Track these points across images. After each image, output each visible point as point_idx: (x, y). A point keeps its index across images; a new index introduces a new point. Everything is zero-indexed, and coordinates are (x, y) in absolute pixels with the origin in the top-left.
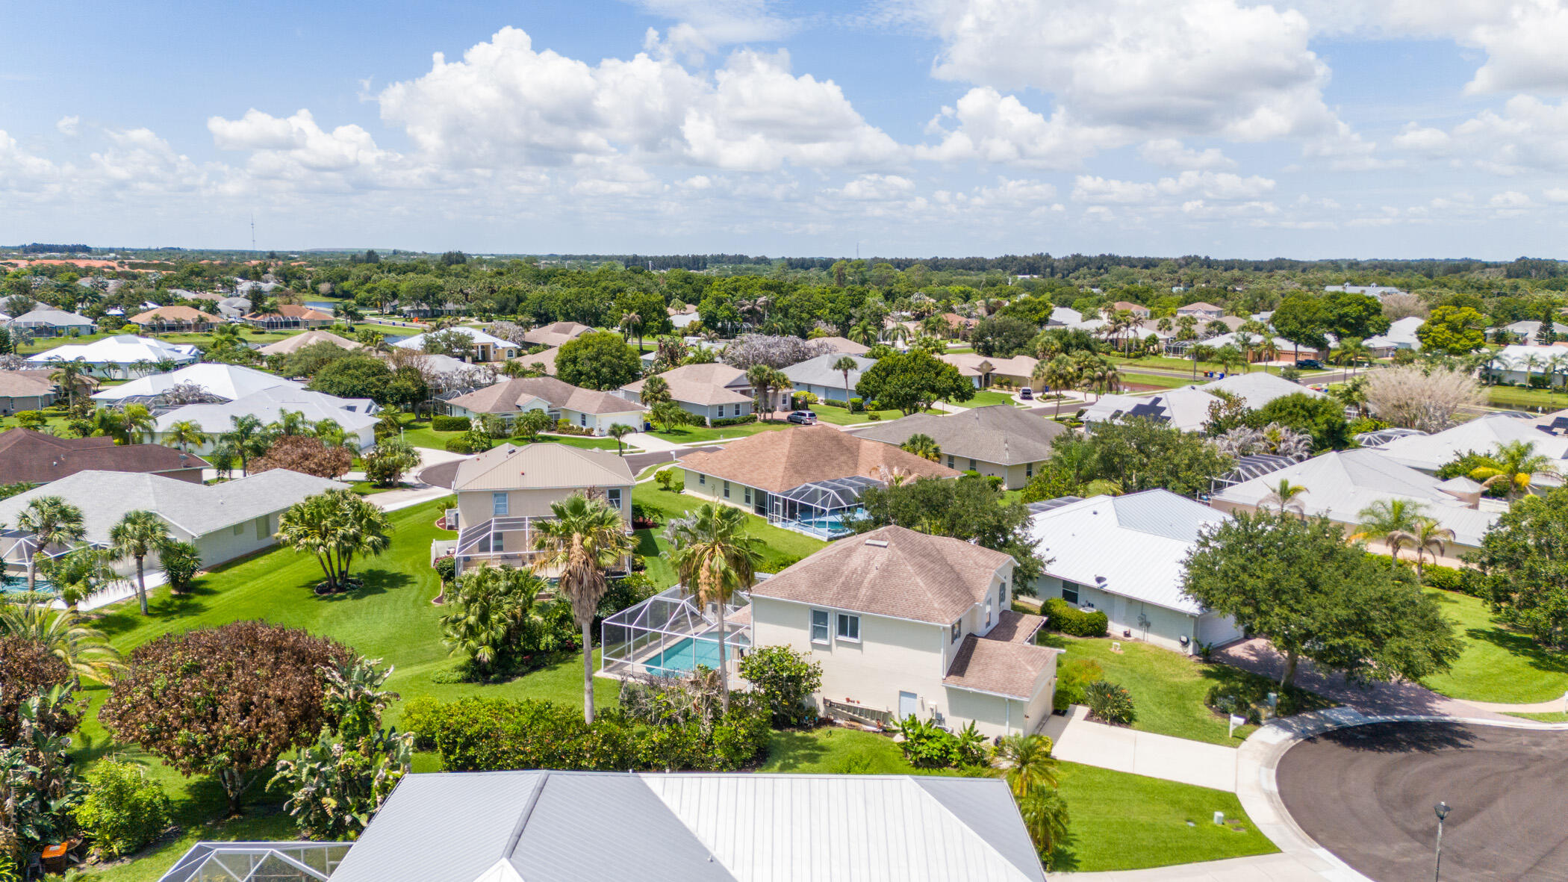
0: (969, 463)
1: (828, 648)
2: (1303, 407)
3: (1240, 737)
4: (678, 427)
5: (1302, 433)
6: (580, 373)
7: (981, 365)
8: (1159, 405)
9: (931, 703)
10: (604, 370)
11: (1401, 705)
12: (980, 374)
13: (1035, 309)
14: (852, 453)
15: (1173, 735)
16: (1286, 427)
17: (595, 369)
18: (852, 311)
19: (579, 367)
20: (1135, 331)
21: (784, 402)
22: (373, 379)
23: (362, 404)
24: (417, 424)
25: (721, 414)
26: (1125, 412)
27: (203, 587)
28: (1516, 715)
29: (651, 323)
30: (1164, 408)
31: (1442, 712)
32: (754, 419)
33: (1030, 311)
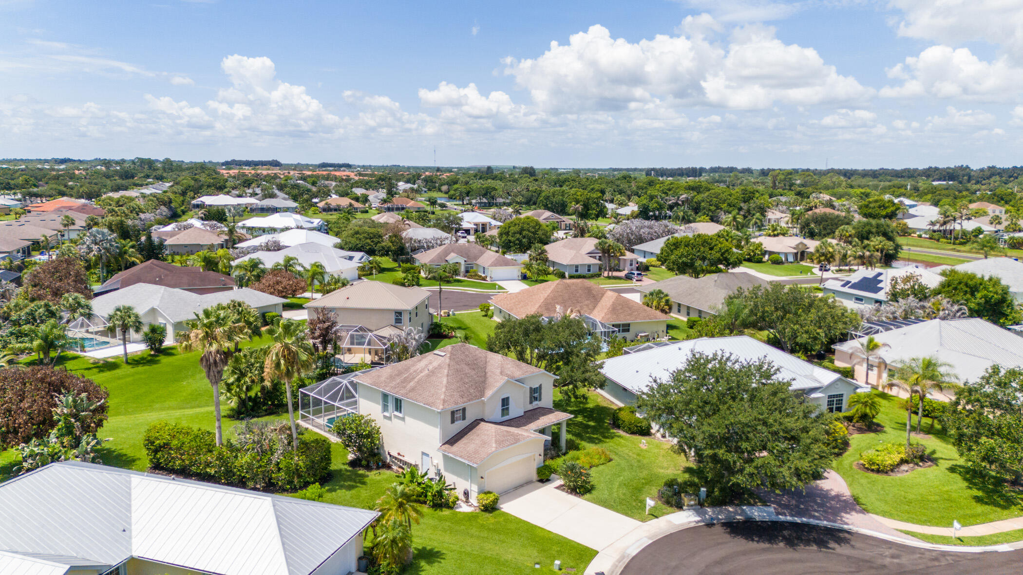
0: (697, 312)
1: (389, 418)
2: (966, 285)
3: (654, 515)
4: (541, 278)
5: (961, 304)
6: (510, 241)
7: (798, 245)
8: (879, 278)
9: (435, 462)
10: (524, 240)
11: (817, 511)
12: (795, 251)
13: (883, 206)
14: (596, 299)
15: (606, 507)
16: (948, 299)
17: (518, 239)
18: (742, 205)
19: (510, 238)
20: (960, 224)
21: (631, 265)
22: (368, 241)
23: (358, 255)
24: (397, 269)
25: (577, 271)
26: (853, 282)
27: (170, 351)
28: (907, 533)
29: (590, 212)
30: (882, 281)
31: (846, 521)
32: (599, 275)
33: (880, 207)
